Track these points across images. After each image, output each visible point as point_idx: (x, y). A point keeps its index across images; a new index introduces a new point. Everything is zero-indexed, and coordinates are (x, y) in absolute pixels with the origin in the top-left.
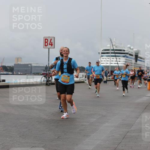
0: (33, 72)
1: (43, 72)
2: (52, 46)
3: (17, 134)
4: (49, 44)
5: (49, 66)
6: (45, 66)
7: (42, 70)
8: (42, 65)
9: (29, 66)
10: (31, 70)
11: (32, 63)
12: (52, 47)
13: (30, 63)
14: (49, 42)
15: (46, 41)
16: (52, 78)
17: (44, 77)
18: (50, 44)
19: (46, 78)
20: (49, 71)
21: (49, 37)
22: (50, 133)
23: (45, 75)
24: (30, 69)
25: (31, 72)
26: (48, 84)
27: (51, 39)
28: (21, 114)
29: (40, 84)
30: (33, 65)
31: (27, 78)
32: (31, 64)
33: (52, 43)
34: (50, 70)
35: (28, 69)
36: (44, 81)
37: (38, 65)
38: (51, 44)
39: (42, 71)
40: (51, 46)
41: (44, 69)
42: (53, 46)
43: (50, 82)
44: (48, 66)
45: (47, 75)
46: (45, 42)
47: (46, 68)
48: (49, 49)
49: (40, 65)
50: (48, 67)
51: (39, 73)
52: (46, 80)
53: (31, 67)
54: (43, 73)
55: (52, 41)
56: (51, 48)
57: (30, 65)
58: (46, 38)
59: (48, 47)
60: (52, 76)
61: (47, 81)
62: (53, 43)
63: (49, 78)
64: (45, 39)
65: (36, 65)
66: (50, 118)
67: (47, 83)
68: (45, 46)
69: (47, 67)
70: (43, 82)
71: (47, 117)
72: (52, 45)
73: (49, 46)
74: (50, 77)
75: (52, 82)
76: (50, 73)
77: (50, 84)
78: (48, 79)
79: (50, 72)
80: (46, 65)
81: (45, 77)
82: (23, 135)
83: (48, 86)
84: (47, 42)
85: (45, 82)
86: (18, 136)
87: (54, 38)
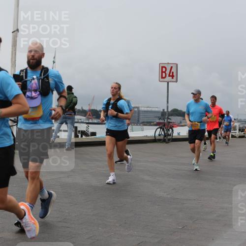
0: (141, 121)
1: (158, 121)
2: (173, 78)
3: (115, 221)
4: (167, 75)
5: (168, 111)
6: (162, 110)
7: (156, 117)
8: (157, 109)
9: (136, 111)
10: (139, 117)
11: (140, 105)
12: (173, 80)
13: (137, 106)
14: (168, 72)
15: (164, 70)
16: (173, 131)
17: (159, 129)
18: (169, 76)
19: (163, 130)
20: (168, 118)
21: (168, 63)
22: (170, 220)
23: (162, 126)
24: (137, 115)
25: (138, 121)
26: (167, 140)
27: (172, 67)
28: (123, 188)
29: (154, 141)
30: (142, 109)
32: (138, 108)
33: (173, 73)
34: (170, 117)
36: (159, 135)
37: (149, 109)
38: (171, 74)
39: (156, 119)
40: (171, 78)
41: (160, 115)
42: (175, 78)
43: (169, 137)
44: (166, 110)
45: (164, 125)
46: (162, 72)
47: (163, 114)
48: (168, 83)
49: (154, 109)
50: (167, 113)
51: (150, 122)
52: (163, 133)
53: (139, 112)
54: (157, 123)
55: (174, 70)
56: (170, 82)
57: (136, 109)
58: (163, 65)
59: (166, 79)
60: (173, 127)
61: (165, 136)
62: (175, 74)
63: (169, 130)
64: (162, 67)
65: (146, 109)
66: (169, 196)
67: (165, 138)
68: (162, 78)
69: (165, 112)
70: (158, 137)
71: (165, 194)
72: (173, 76)
73: (168, 79)
74: (170, 128)
75: (173, 138)
76: (169, 122)
77: (169, 140)
78: (166, 132)
79: (169, 120)
80: (164, 110)
81: (161, 128)
82: (126, 223)
83: (167, 143)
84: (165, 72)
85: (162, 137)
86: (118, 225)
87: (177, 65)
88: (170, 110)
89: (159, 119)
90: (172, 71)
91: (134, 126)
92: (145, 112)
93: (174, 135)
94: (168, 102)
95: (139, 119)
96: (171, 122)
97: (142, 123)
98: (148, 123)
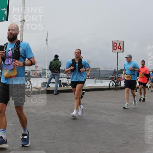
0: (101, 76)
1: (111, 77)
2: (120, 50)
3: (84, 139)
4: (117, 48)
6: (114, 70)
7: (110, 74)
8: (111, 69)
10: (99, 74)
11: (100, 67)
12: (121, 51)
13: (98, 67)
14: (117, 46)
15: (115, 45)
16: (121, 83)
17: (112, 82)
18: (119, 48)
19: (115, 82)
20: (118, 75)
21: (118, 41)
22: (119, 138)
23: (114, 80)
24: (98, 73)
25: (99, 77)
26: (117, 88)
27: (120, 43)
29: (109, 89)
30: (101, 69)
31: (95, 82)
32: (99, 68)
33: (121, 47)
34: (119, 74)
35: (96, 73)
36: (112, 85)
37: (106, 69)
38: (120, 48)
40: (119, 50)
41: (112, 73)
42: (122, 50)
43: (118, 87)
44: (116, 70)
45: (115, 79)
46: (114, 46)
47: (115, 72)
48: (118, 53)
49: (109, 69)
50: (117, 72)
51: (107, 78)
52: (114, 84)
53: (100, 71)
55: (121, 45)
56: (119, 52)
57: (98, 69)
59: (116, 51)
60: (121, 80)
61: (116, 86)
62: (122, 47)
63: (118, 82)
64: (114, 43)
65: (104, 69)
66: (118, 123)
67: (116, 87)
68: (114, 50)
70: (111, 87)
71: (116, 122)
72: (121, 49)
73: (118, 50)
75: (121, 87)
77: (118, 88)
78: (116, 83)
79: (118, 76)
80: (115, 70)
82: (91, 140)
83: (117, 90)
84: (116, 46)
85: (114, 87)
86: (86, 141)
87: (123, 42)
88: (119, 70)
89: (112, 75)
90: (120, 45)
91: (96, 80)
92: (104, 71)
93: (121, 85)
94: (117, 65)
95: (99, 75)
96: (120, 77)
97: (102, 78)
98: (105, 78)
